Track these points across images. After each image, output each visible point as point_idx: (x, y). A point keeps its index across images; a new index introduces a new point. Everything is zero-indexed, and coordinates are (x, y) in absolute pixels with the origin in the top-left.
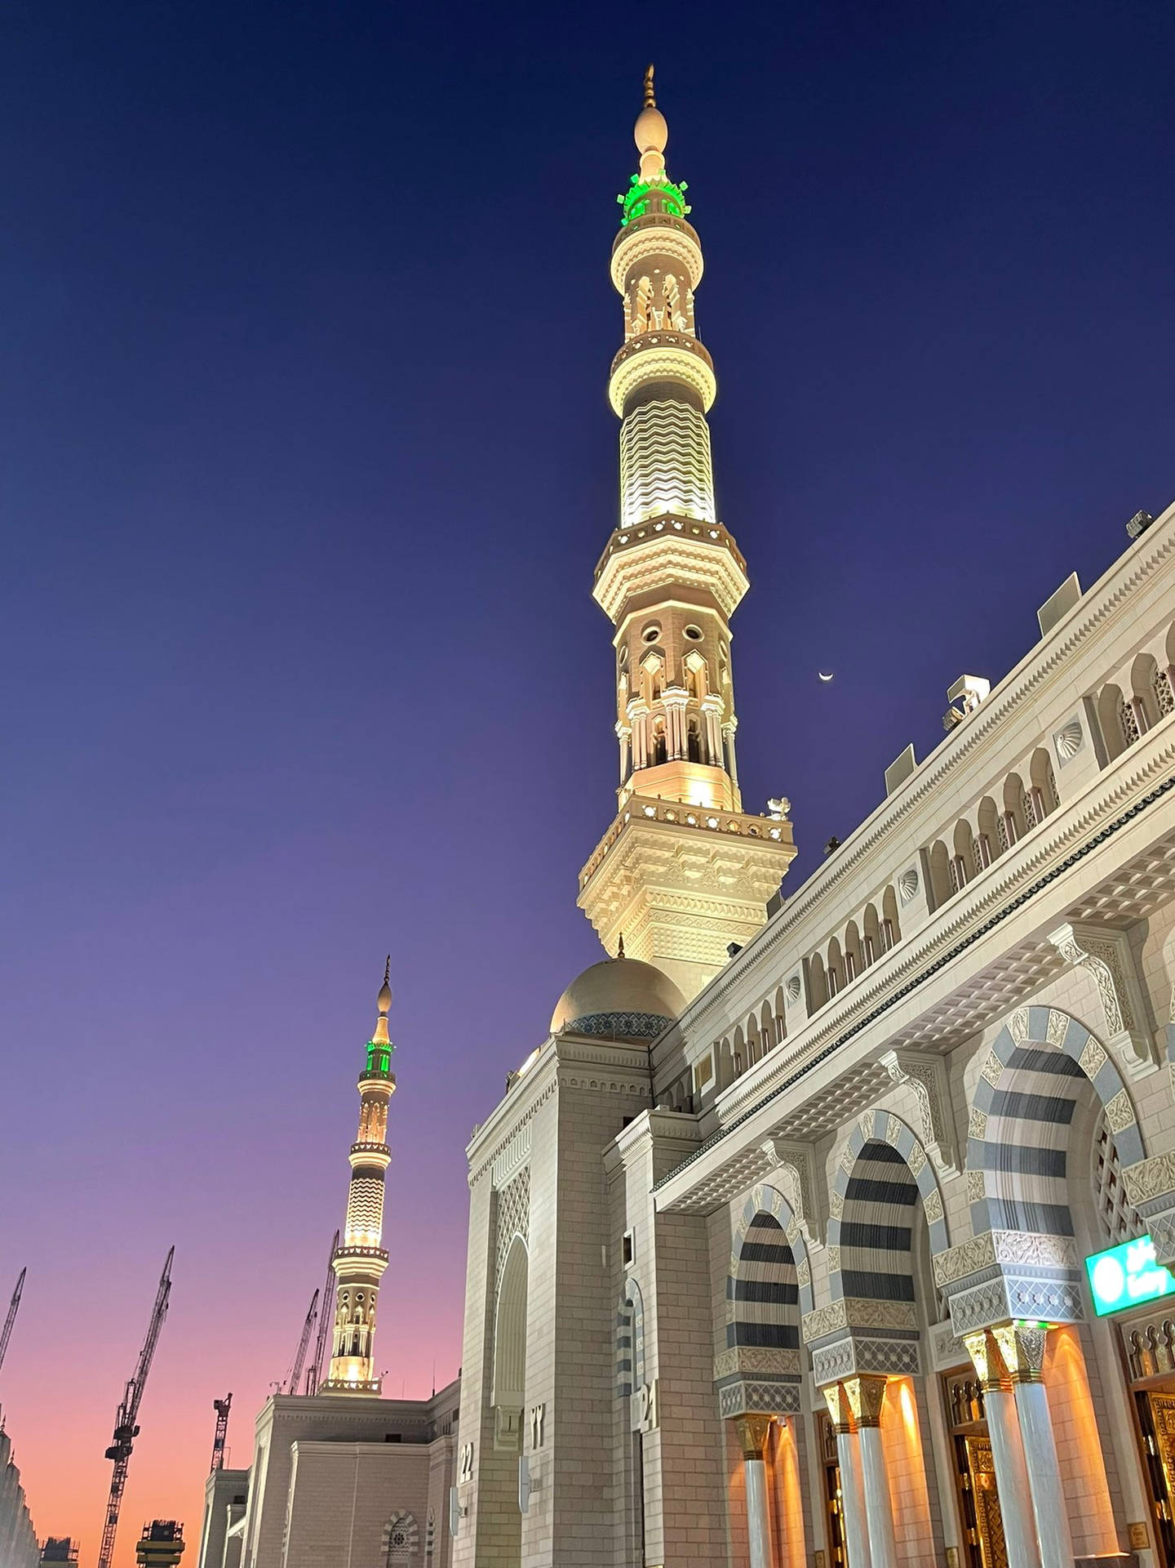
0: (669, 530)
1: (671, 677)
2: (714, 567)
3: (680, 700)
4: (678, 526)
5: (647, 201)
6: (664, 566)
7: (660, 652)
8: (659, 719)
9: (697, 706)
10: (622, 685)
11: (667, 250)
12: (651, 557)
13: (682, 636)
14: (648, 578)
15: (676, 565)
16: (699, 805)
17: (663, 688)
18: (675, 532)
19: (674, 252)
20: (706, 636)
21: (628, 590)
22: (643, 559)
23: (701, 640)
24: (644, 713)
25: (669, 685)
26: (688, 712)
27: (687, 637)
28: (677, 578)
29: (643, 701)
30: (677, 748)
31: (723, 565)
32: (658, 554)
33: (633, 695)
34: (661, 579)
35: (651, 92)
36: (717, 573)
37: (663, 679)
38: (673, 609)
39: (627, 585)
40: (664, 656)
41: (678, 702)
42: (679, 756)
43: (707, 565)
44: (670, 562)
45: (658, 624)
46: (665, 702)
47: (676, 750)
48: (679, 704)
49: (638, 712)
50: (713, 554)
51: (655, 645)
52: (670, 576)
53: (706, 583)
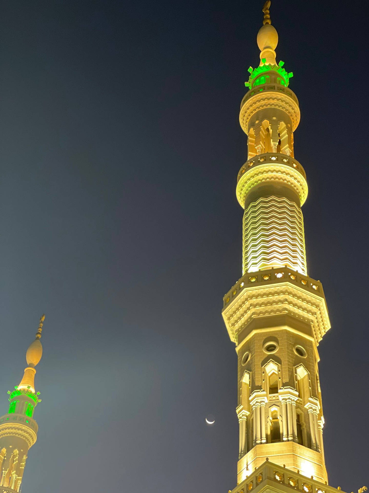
0: (286, 278)
1: (286, 380)
2: (314, 309)
3: (293, 398)
4: (292, 278)
5: (268, 77)
6: (282, 302)
7: (277, 360)
8: (274, 408)
9: (301, 404)
10: (246, 379)
11: (279, 106)
12: (273, 294)
13: (293, 352)
14: (269, 308)
15: (290, 303)
16: (310, 478)
17: (280, 386)
18: (291, 281)
19: (283, 108)
20: (308, 355)
21: (253, 314)
22: (267, 295)
23: (305, 357)
24: (264, 402)
25: (284, 385)
26: (297, 407)
27: (296, 353)
28: (290, 312)
29: (265, 393)
30: (290, 432)
31: (320, 310)
32: (278, 293)
33: (254, 387)
34: (278, 310)
35: (268, 16)
36: (316, 314)
37: (280, 380)
38: (287, 332)
39: (253, 310)
40: (280, 363)
41: (291, 398)
42: (292, 438)
43: (309, 307)
44: (286, 300)
45: (277, 341)
46: (281, 398)
47: (289, 433)
48: (291, 399)
49: (259, 401)
50: (314, 300)
51: (273, 355)
52: (286, 309)
53: (308, 319)
